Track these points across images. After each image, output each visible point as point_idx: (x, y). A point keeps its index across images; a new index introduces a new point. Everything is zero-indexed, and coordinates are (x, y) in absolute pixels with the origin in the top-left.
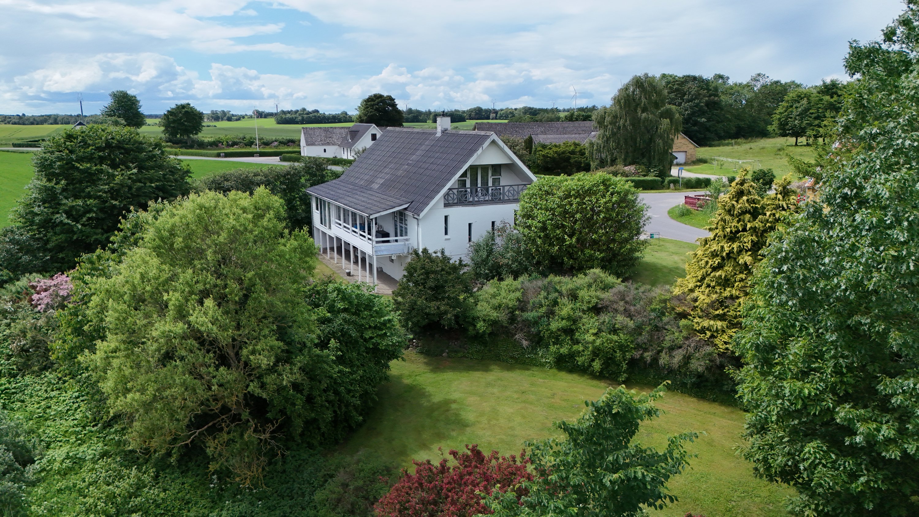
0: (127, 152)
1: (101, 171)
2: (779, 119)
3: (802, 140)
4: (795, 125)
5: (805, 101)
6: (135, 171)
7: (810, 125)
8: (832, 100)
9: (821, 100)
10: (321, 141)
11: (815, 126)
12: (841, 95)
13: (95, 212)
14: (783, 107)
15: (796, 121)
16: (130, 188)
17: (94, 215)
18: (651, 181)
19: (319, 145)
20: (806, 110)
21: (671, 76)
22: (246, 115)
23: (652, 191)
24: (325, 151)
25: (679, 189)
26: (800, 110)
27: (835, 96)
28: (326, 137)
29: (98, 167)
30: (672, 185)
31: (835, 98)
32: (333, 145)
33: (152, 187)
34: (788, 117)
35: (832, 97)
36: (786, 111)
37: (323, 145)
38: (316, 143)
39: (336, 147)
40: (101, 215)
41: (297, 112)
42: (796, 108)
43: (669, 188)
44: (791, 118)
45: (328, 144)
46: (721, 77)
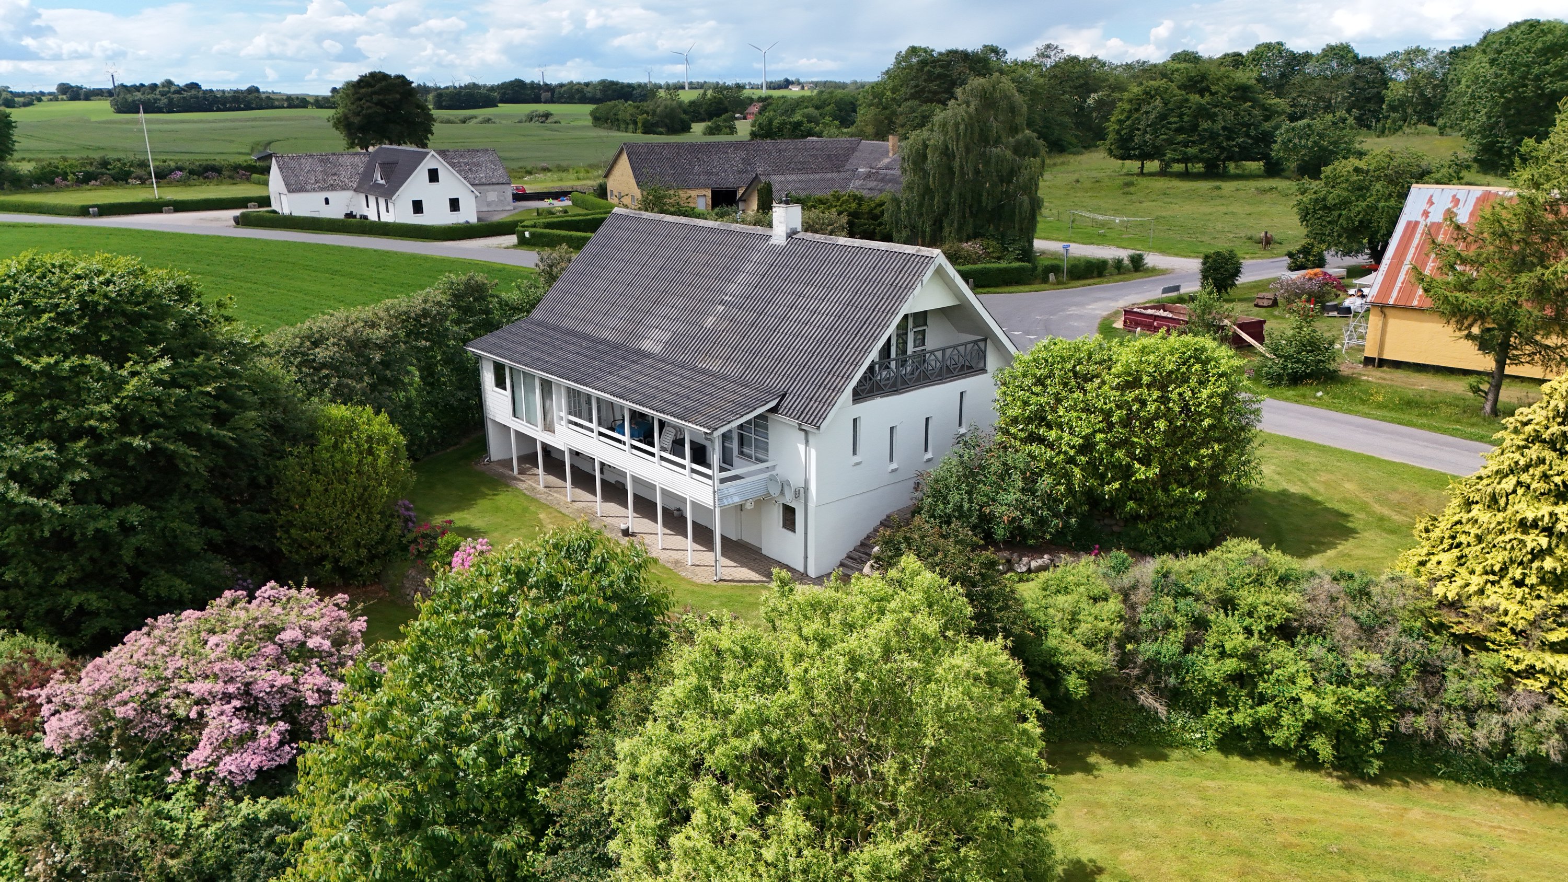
0: (136, 319)
1: (84, 370)
2: (1118, 132)
3: (1153, 165)
4: (1145, 142)
5: (1158, 102)
6: (166, 363)
7: (1170, 142)
8: (1203, 102)
9: (1187, 100)
10: (317, 182)
11: (1178, 143)
12: (1216, 93)
13: (84, 469)
14: (1123, 110)
15: (1148, 136)
16: (158, 401)
17: (85, 475)
18: (1016, 269)
19: (314, 190)
20: (1163, 117)
21: (925, 51)
22: (42, 93)
23: (1021, 288)
24: (327, 201)
25: (1064, 283)
26: (1152, 116)
27: (1207, 94)
28: (326, 174)
29: (75, 360)
30: (1052, 277)
31: (1207, 97)
32: (343, 189)
33: (209, 393)
34: (1133, 129)
35: (1202, 96)
36: (1128, 118)
37: (322, 189)
38: (308, 187)
39: (349, 194)
40: (99, 473)
41: (154, 87)
42: (1147, 113)
43: (1045, 280)
44: (1139, 129)
45: (333, 188)
46: (995, 50)
